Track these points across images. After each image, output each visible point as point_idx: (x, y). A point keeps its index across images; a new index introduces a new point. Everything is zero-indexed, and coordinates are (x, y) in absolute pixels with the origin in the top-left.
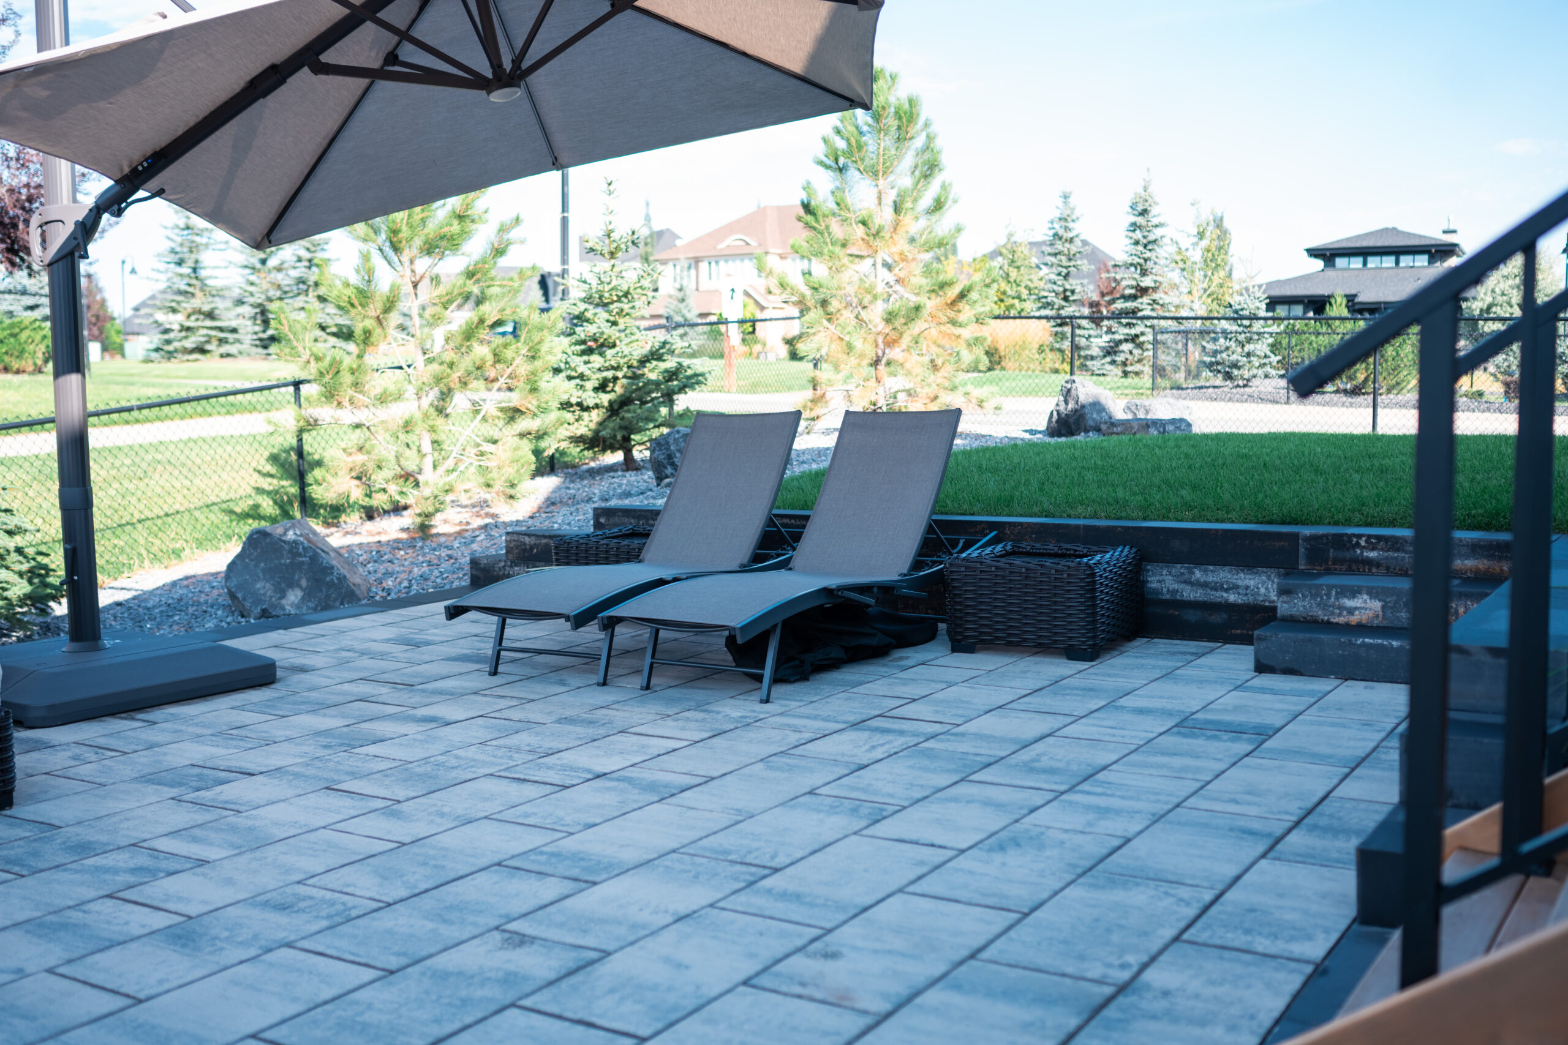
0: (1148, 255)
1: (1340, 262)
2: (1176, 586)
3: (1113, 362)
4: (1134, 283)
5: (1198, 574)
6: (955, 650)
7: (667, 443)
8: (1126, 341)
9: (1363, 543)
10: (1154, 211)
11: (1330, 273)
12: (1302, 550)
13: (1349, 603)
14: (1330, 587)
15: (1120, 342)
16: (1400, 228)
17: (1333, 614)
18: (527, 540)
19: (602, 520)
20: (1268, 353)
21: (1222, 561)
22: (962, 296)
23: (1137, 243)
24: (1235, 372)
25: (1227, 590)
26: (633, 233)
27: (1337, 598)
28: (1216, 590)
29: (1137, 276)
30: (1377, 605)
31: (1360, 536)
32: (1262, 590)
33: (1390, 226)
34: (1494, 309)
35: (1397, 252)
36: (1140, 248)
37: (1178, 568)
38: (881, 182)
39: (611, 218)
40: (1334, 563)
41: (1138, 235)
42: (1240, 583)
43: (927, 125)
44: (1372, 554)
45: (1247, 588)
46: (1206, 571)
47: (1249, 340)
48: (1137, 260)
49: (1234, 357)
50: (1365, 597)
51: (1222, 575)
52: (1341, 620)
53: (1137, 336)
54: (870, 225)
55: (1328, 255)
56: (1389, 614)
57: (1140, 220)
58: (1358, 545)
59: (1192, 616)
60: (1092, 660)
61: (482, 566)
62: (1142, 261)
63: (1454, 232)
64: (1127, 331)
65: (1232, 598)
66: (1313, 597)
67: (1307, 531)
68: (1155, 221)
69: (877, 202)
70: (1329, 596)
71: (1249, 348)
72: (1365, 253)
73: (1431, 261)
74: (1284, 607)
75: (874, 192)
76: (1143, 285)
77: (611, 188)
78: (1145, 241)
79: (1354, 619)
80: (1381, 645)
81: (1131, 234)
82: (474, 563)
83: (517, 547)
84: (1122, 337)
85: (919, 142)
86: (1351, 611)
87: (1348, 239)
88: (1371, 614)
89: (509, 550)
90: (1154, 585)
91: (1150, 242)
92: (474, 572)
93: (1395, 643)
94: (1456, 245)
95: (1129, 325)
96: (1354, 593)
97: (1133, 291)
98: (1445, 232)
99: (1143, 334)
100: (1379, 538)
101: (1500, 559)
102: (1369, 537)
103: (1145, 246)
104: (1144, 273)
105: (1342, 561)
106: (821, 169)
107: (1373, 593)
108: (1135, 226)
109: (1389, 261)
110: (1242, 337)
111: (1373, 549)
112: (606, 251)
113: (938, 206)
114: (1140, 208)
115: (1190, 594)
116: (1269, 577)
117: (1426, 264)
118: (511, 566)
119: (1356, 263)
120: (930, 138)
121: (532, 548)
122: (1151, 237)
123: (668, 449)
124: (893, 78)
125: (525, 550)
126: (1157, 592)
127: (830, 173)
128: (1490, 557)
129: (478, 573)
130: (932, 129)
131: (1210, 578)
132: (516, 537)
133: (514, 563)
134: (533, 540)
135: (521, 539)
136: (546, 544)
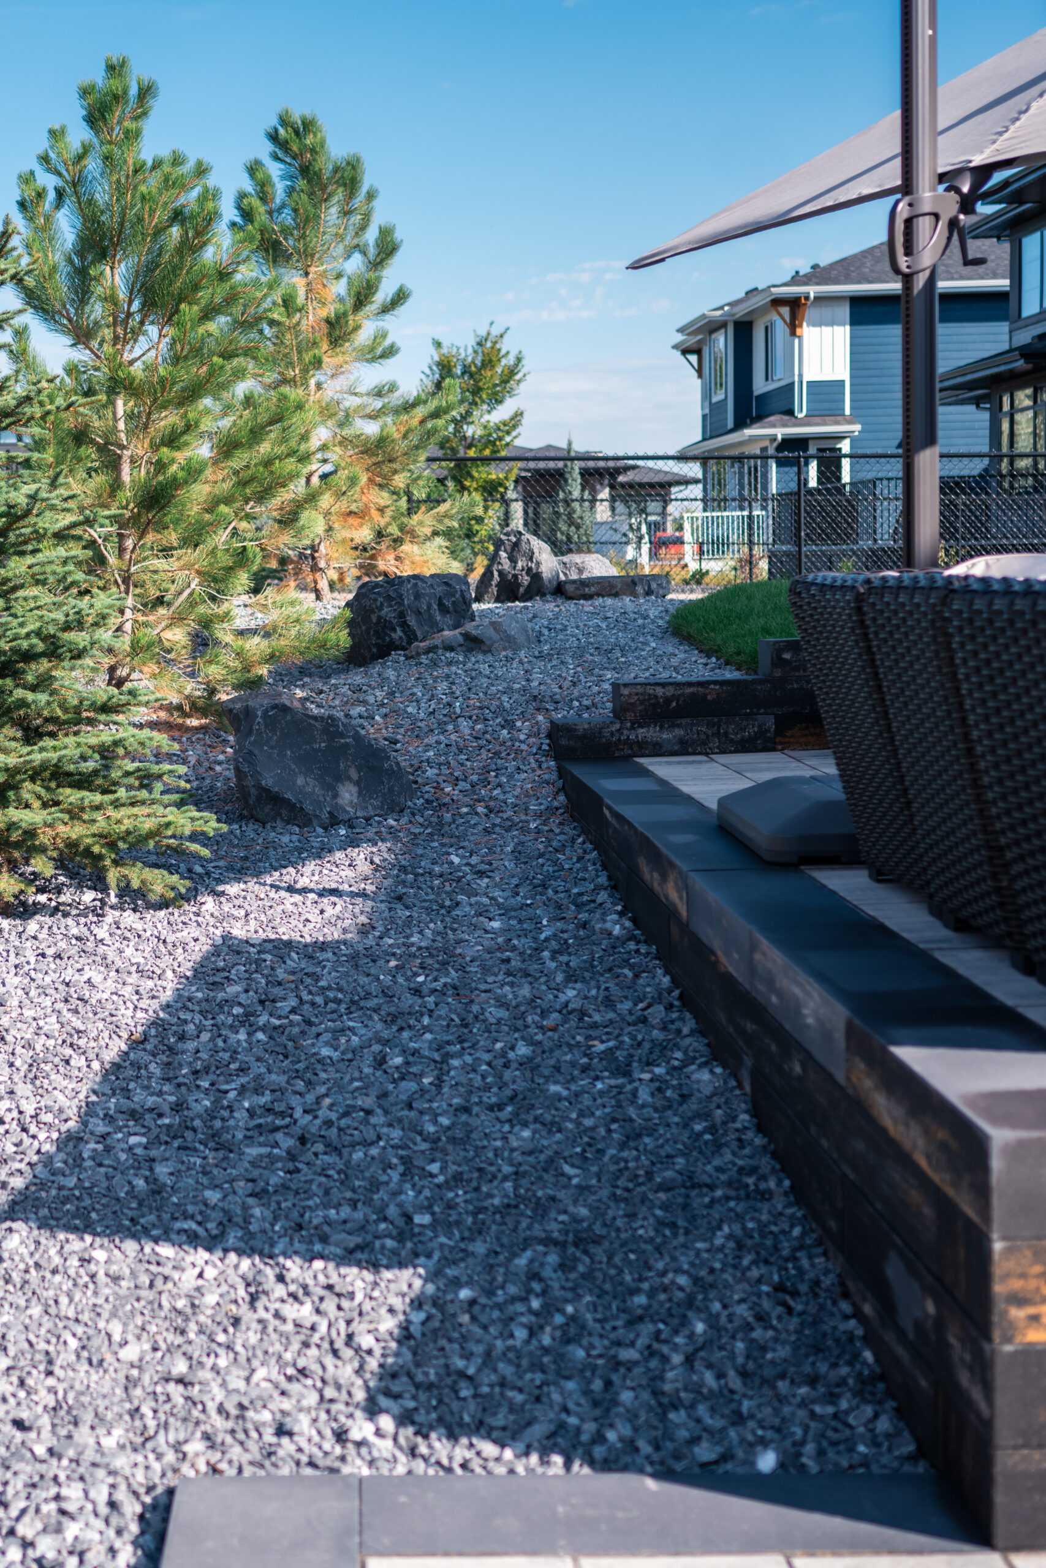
38: (313, 269)
61: (580, 733)
82: (556, 730)
89: (618, 708)
92: (564, 742)
125: (655, 705)
129: (572, 743)
132: (640, 689)
133: (637, 724)
134: (670, 691)
135: (650, 690)
136: (693, 694)
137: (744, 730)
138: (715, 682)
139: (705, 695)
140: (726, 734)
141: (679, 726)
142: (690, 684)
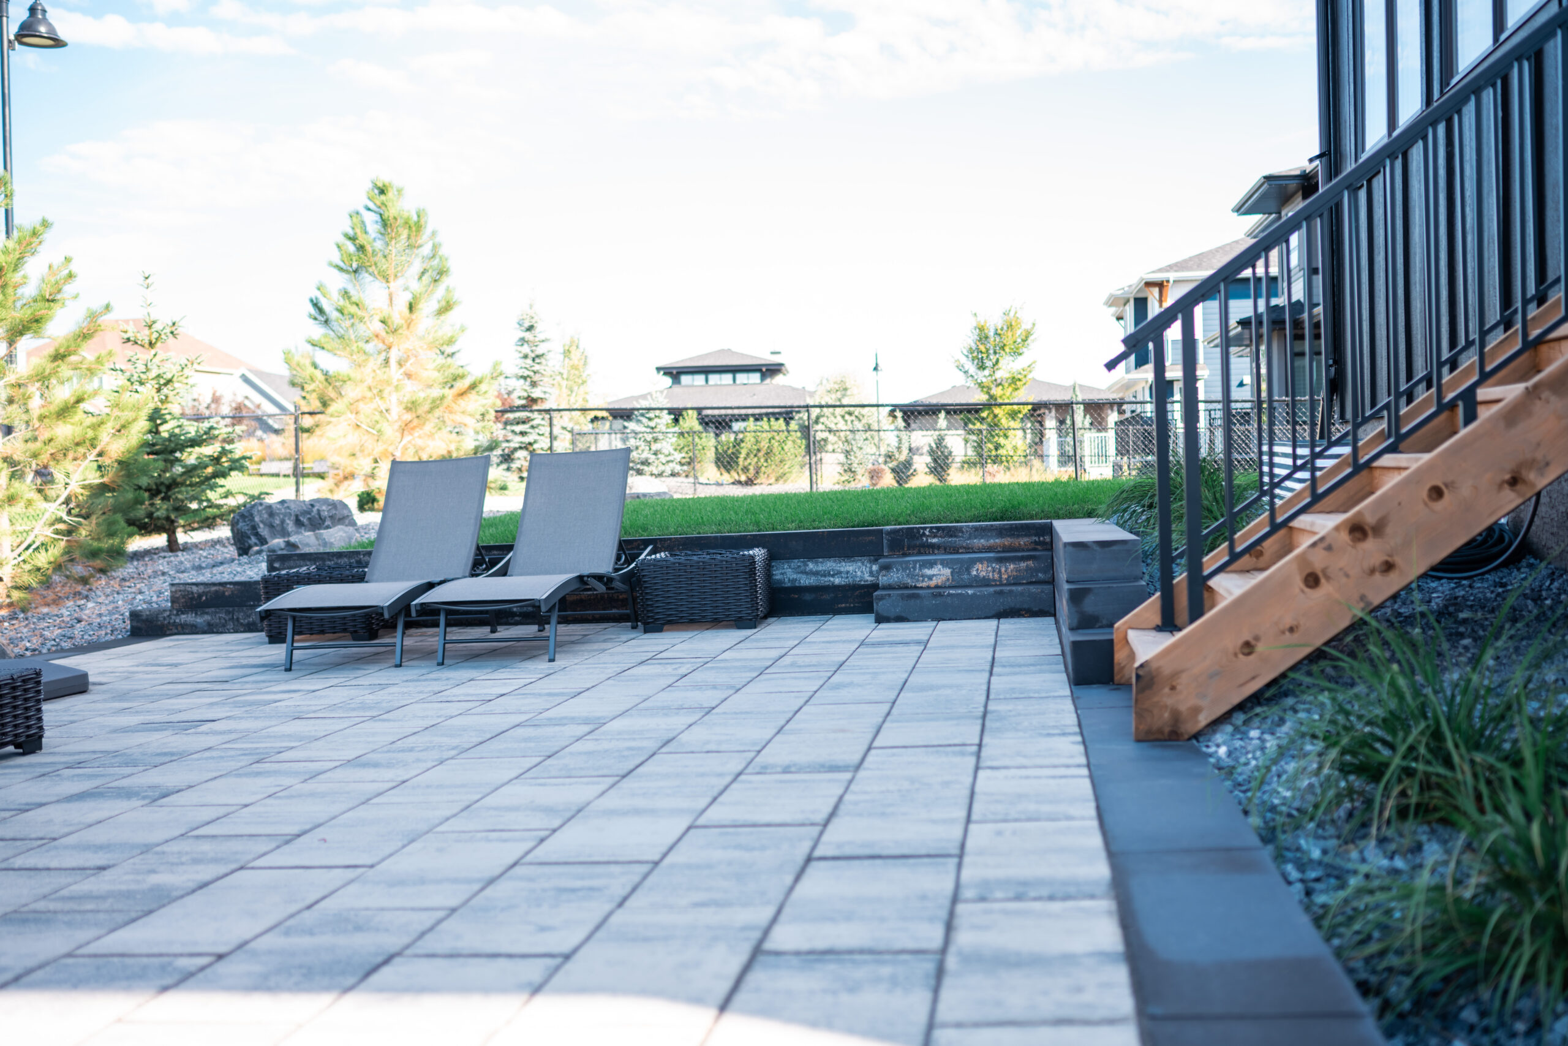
0: (536, 367)
1: (685, 379)
2: (795, 576)
3: (508, 469)
4: (525, 395)
5: (811, 566)
6: (646, 631)
7: (252, 515)
8: (521, 448)
9: (927, 533)
10: (539, 327)
11: (677, 389)
12: (885, 541)
13: (928, 572)
14: (915, 562)
15: (515, 449)
16: (734, 350)
17: (918, 581)
18: (195, 589)
19: (277, 565)
20: (672, 452)
21: (828, 555)
22: (473, 386)
23: (526, 357)
24: (646, 468)
25: (833, 576)
26: (174, 324)
27: (920, 569)
28: (825, 576)
29: (528, 388)
30: (947, 572)
31: (925, 528)
32: (859, 573)
33: (726, 348)
34: (822, 420)
35: (734, 370)
36: (529, 361)
37: (796, 563)
38: (392, 284)
39: (149, 310)
40: (909, 549)
41: (526, 349)
42: (842, 569)
43: (434, 233)
44: (935, 540)
45: (848, 572)
46: (817, 563)
47: (656, 440)
48: (526, 373)
49: (645, 455)
50: (940, 566)
51: (829, 565)
52: (924, 584)
53: (530, 444)
54: (390, 323)
55: (675, 374)
56: (956, 577)
57: (528, 336)
58: (924, 534)
59: (808, 597)
60: (755, 627)
61: (144, 617)
62: (532, 374)
63: (779, 353)
64: (519, 439)
65: (837, 581)
66: (904, 570)
67: (888, 528)
68: (541, 337)
69: (388, 302)
70: (914, 568)
71: (655, 447)
72: (706, 371)
73: (763, 377)
74: (883, 580)
75: (385, 294)
76: (534, 396)
77: (148, 281)
78: (533, 355)
79: (933, 583)
80: (961, 594)
81: (520, 348)
82: (134, 615)
83: (184, 597)
84: (517, 445)
85: (426, 250)
86: (930, 578)
87: (691, 359)
88: (944, 578)
89: (174, 600)
90: (778, 577)
91: (538, 356)
92: (135, 624)
93: (970, 592)
94: (782, 365)
95: (523, 434)
96: (931, 564)
97: (523, 402)
98: (773, 353)
99: (535, 442)
100: (938, 528)
101: (1018, 536)
102: (932, 528)
103: (534, 360)
104: (534, 384)
105: (914, 547)
106: (336, 271)
107: (944, 563)
108: (523, 341)
109: (727, 378)
110: (649, 437)
111: (935, 537)
112: (147, 342)
113: (446, 308)
114: (527, 324)
115: (805, 581)
116: (863, 563)
117: (758, 381)
118: (177, 615)
119: (700, 379)
120: (435, 247)
121: (200, 596)
122: (539, 351)
123: (252, 520)
124: (400, 191)
125: (192, 599)
126: (780, 582)
127: (345, 276)
128: (1012, 536)
129: (139, 624)
130: (437, 240)
131: (820, 568)
132: (182, 588)
133: (180, 612)
134: (201, 589)
135: (188, 588)
136: (216, 591)
137: (249, 616)
138: (230, 583)
139: (224, 592)
140: (238, 619)
141: (207, 613)
142: (214, 584)
